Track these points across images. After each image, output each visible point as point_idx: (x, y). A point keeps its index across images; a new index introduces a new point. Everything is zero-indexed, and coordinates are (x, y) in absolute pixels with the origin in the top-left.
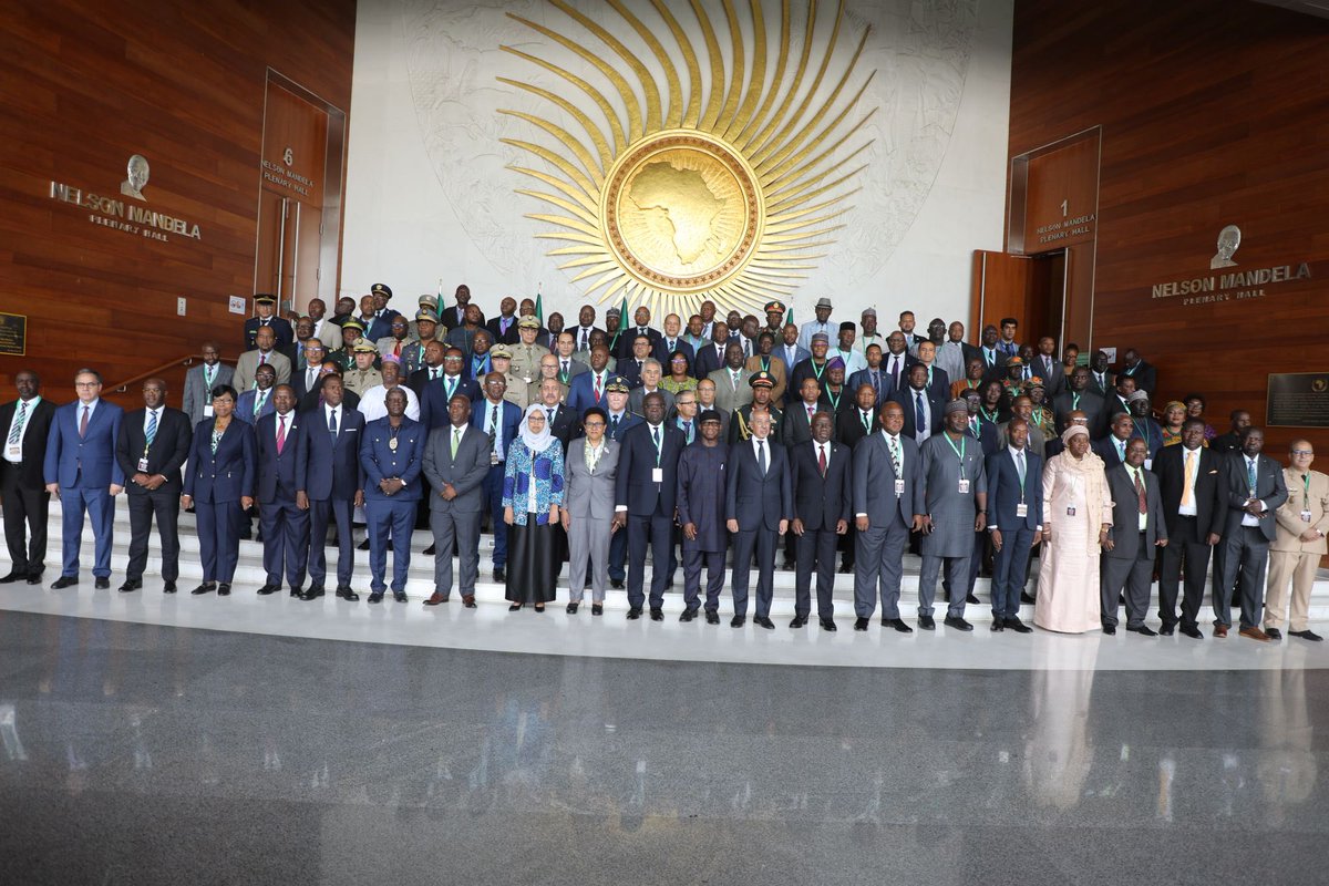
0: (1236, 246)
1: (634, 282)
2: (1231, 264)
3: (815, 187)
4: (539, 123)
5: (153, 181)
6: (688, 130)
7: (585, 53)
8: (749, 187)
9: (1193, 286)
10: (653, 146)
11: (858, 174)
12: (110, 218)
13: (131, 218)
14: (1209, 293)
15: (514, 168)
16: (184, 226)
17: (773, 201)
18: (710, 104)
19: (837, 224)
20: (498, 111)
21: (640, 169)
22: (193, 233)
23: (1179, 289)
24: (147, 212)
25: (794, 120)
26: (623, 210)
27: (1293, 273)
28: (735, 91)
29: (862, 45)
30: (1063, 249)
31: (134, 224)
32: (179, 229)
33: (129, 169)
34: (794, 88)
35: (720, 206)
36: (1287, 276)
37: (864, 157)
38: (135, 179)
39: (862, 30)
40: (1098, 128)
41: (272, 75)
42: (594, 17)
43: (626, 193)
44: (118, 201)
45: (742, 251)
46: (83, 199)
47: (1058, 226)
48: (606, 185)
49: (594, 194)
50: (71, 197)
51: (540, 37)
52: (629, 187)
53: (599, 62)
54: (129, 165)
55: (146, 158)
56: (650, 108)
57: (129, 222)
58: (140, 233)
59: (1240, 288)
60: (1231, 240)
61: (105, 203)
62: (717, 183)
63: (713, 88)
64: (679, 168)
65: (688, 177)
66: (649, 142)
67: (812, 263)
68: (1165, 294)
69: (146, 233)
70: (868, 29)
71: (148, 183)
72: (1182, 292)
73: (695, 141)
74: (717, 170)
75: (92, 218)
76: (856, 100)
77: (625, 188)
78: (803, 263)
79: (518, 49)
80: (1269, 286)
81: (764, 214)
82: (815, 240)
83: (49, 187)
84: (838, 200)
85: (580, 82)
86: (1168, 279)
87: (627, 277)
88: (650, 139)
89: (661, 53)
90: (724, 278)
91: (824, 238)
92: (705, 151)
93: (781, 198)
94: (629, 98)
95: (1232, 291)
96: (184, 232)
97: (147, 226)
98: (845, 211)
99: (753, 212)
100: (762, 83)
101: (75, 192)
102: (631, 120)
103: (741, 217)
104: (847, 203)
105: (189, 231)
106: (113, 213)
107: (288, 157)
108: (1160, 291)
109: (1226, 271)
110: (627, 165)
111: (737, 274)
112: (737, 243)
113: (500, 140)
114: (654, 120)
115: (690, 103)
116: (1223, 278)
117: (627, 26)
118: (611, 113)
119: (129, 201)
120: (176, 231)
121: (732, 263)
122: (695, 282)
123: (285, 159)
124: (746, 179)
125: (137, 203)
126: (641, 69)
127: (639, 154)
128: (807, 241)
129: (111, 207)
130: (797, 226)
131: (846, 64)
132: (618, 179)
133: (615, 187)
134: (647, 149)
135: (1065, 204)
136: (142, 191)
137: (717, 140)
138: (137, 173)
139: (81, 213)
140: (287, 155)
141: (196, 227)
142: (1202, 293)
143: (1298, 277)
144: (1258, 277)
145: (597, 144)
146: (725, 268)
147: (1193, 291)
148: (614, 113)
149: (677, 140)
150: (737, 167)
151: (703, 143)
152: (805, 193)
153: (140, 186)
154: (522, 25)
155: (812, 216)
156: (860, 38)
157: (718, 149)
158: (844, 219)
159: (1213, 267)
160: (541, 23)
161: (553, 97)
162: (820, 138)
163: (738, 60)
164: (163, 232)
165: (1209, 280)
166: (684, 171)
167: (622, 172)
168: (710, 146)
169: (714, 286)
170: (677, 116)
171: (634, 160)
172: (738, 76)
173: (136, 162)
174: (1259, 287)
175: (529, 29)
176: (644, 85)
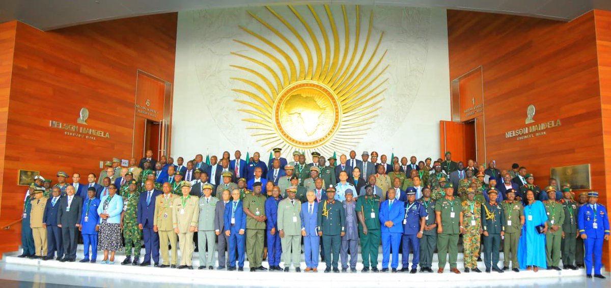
0: (534, 114)
1: (288, 145)
2: (533, 121)
3: (364, 100)
4: (247, 81)
5: (90, 117)
6: (308, 81)
7: (265, 53)
8: (335, 102)
9: (520, 132)
10: (294, 88)
11: (383, 93)
12: (73, 132)
13: (81, 132)
14: (526, 134)
15: (238, 101)
16: (103, 133)
17: (346, 107)
18: (317, 69)
19: (375, 114)
20: (231, 78)
21: (289, 98)
22: (106, 136)
23: (516, 133)
24: (88, 129)
25: (353, 73)
26: (282, 115)
27: (555, 124)
28: (327, 63)
29: (380, 40)
30: (474, 119)
31: (82, 134)
32: (101, 135)
33: (81, 114)
34: (352, 60)
35: (322, 111)
36: (553, 125)
37: (384, 86)
38: (83, 117)
39: (380, 34)
40: (480, 68)
41: (139, 72)
42: (268, 38)
43: (283, 108)
44: (76, 126)
45: (333, 129)
46: (62, 126)
47: (472, 109)
48: (275, 105)
49: (270, 109)
50: (58, 126)
51: (247, 48)
52: (284, 106)
53: (270, 56)
54: (81, 111)
55: (87, 108)
56: (291, 73)
57: (80, 133)
58: (85, 137)
59: (537, 131)
60: (531, 111)
61: (71, 127)
62: (320, 102)
63: (318, 62)
64: (305, 96)
65: (309, 100)
66: (292, 87)
67: (364, 132)
68: (511, 136)
69: (87, 137)
70: (383, 33)
71: (88, 118)
72: (517, 135)
73: (311, 85)
74: (321, 96)
75: (66, 133)
76: (380, 62)
77: (282, 106)
78: (361, 132)
79: (239, 53)
80: (546, 130)
81: (342, 113)
82: (365, 122)
83: (49, 123)
84: (374, 104)
85: (263, 64)
86: (511, 129)
87: (285, 143)
88: (292, 85)
89: (295, 50)
90: (325, 141)
91: (369, 121)
92: (315, 88)
93: (349, 105)
94: (283, 69)
95: (534, 133)
96: (102, 136)
97: (88, 134)
98: (378, 109)
99: (337, 112)
100: (338, 59)
101: (59, 124)
102: (284, 78)
103: (332, 115)
104: (379, 105)
105: (104, 135)
106: (74, 130)
107: (148, 103)
108: (509, 135)
109: (531, 125)
110: (283, 97)
111: (332, 139)
112: (331, 125)
113: (232, 90)
114: (294, 77)
115: (309, 69)
116: (530, 127)
117: (281, 41)
118: (276, 76)
119: (80, 125)
120: (99, 135)
121: (329, 134)
122: (314, 143)
123: (147, 104)
124: (333, 99)
125: (83, 126)
126: (287, 57)
127: (288, 92)
128: (362, 123)
129: (73, 128)
130: (356, 117)
131: (374, 48)
132: (279, 103)
133: (278, 106)
134: (291, 90)
135: (473, 100)
136: (86, 121)
137: (321, 84)
138: (84, 114)
139: (61, 132)
140: (147, 102)
141: (107, 133)
142: (523, 135)
143: (557, 125)
144: (543, 126)
145: (270, 89)
146: (326, 137)
147: (520, 134)
148: (277, 76)
149: (304, 85)
150: (329, 94)
151: (314, 85)
152: (360, 102)
153: (85, 120)
154: (240, 44)
155: (364, 112)
156: (379, 38)
157: (321, 87)
158: (378, 112)
159: (527, 123)
160: (247, 42)
161: (252, 71)
162: (365, 79)
163: (328, 50)
164: (94, 136)
165: (525, 129)
166: (307, 97)
167: (281, 99)
168: (317, 86)
169: (322, 144)
170: (303, 75)
171: (286, 94)
172: (328, 57)
173: (83, 110)
174: (543, 131)
175: (242, 45)
176: (289, 64)
